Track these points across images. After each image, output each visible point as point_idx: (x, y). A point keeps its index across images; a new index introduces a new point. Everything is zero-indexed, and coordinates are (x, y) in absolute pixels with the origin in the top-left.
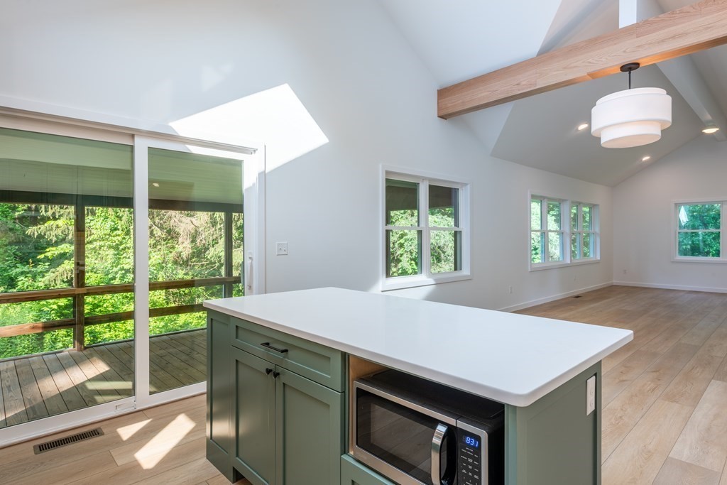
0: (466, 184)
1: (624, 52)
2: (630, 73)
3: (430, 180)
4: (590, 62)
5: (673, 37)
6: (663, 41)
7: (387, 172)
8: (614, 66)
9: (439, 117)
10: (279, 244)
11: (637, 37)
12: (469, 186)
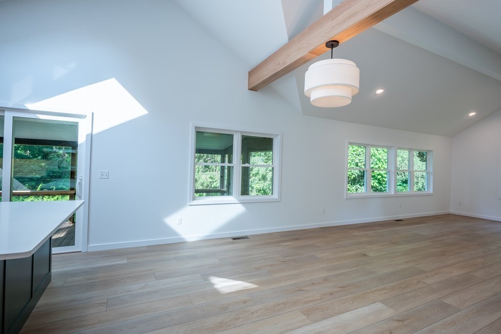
0: (278, 135)
1: (325, 33)
2: (332, 49)
3: (241, 132)
4: (309, 44)
5: (350, 17)
6: (344, 21)
7: (196, 127)
8: (321, 44)
9: (249, 89)
10: (101, 172)
11: (332, 20)
12: (279, 136)
